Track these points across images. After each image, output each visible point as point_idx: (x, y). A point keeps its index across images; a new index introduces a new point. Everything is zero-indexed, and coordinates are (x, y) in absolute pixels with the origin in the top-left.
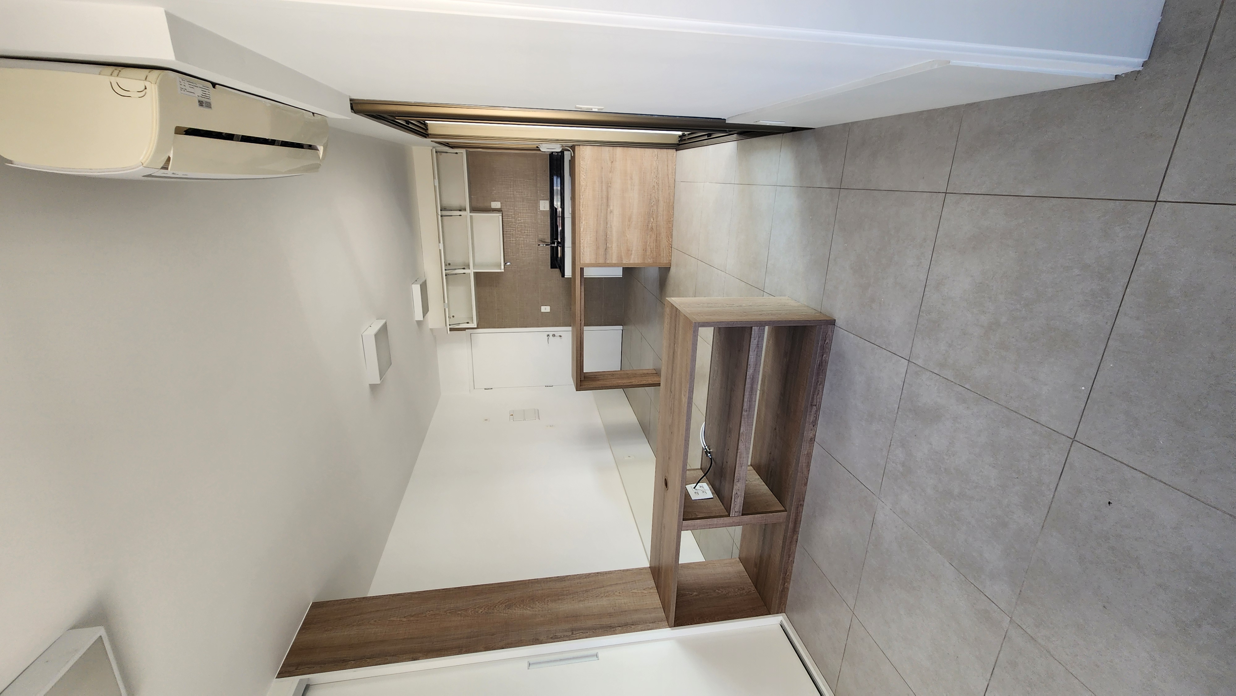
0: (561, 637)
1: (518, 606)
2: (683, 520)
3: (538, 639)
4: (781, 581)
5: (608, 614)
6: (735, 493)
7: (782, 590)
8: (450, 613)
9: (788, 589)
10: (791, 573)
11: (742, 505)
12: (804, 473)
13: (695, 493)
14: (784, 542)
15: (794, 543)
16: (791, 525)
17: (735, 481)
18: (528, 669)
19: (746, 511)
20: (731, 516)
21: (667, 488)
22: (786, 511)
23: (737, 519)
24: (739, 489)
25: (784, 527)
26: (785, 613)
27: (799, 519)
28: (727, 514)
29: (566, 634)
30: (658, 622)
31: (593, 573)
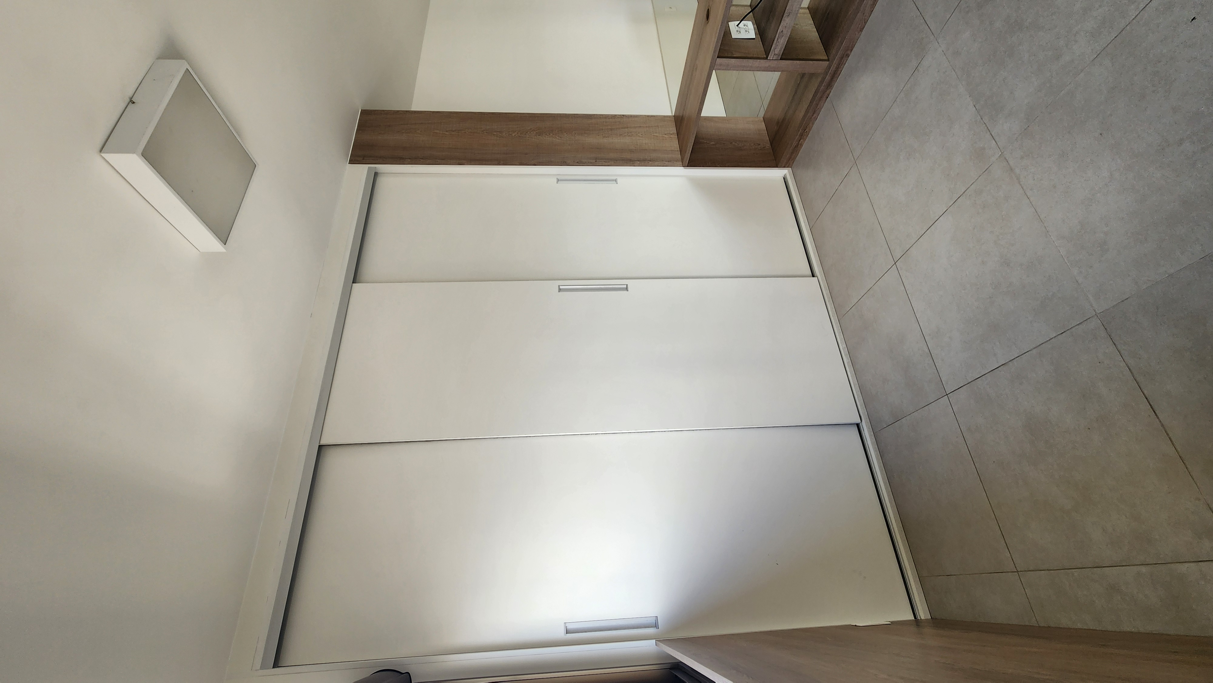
0: (586, 163)
1: (548, 134)
2: (717, 58)
3: (566, 162)
4: (798, 136)
5: (629, 150)
6: (781, 30)
7: (796, 145)
8: (487, 132)
9: (802, 145)
10: (810, 130)
11: (784, 47)
12: (865, 14)
13: (737, 31)
14: (815, 96)
15: (824, 98)
16: (828, 78)
17: (785, 16)
18: (557, 183)
19: (784, 56)
20: (768, 59)
21: (707, 20)
22: (828, 60)
23: (774, 64)
24: (786, 24)
25: (820, 79)
26: (791, 167)
27: (839, 72)
28: (765, 56)
29: (592, 161)
30: (674, 161)
31: (619, 115)
